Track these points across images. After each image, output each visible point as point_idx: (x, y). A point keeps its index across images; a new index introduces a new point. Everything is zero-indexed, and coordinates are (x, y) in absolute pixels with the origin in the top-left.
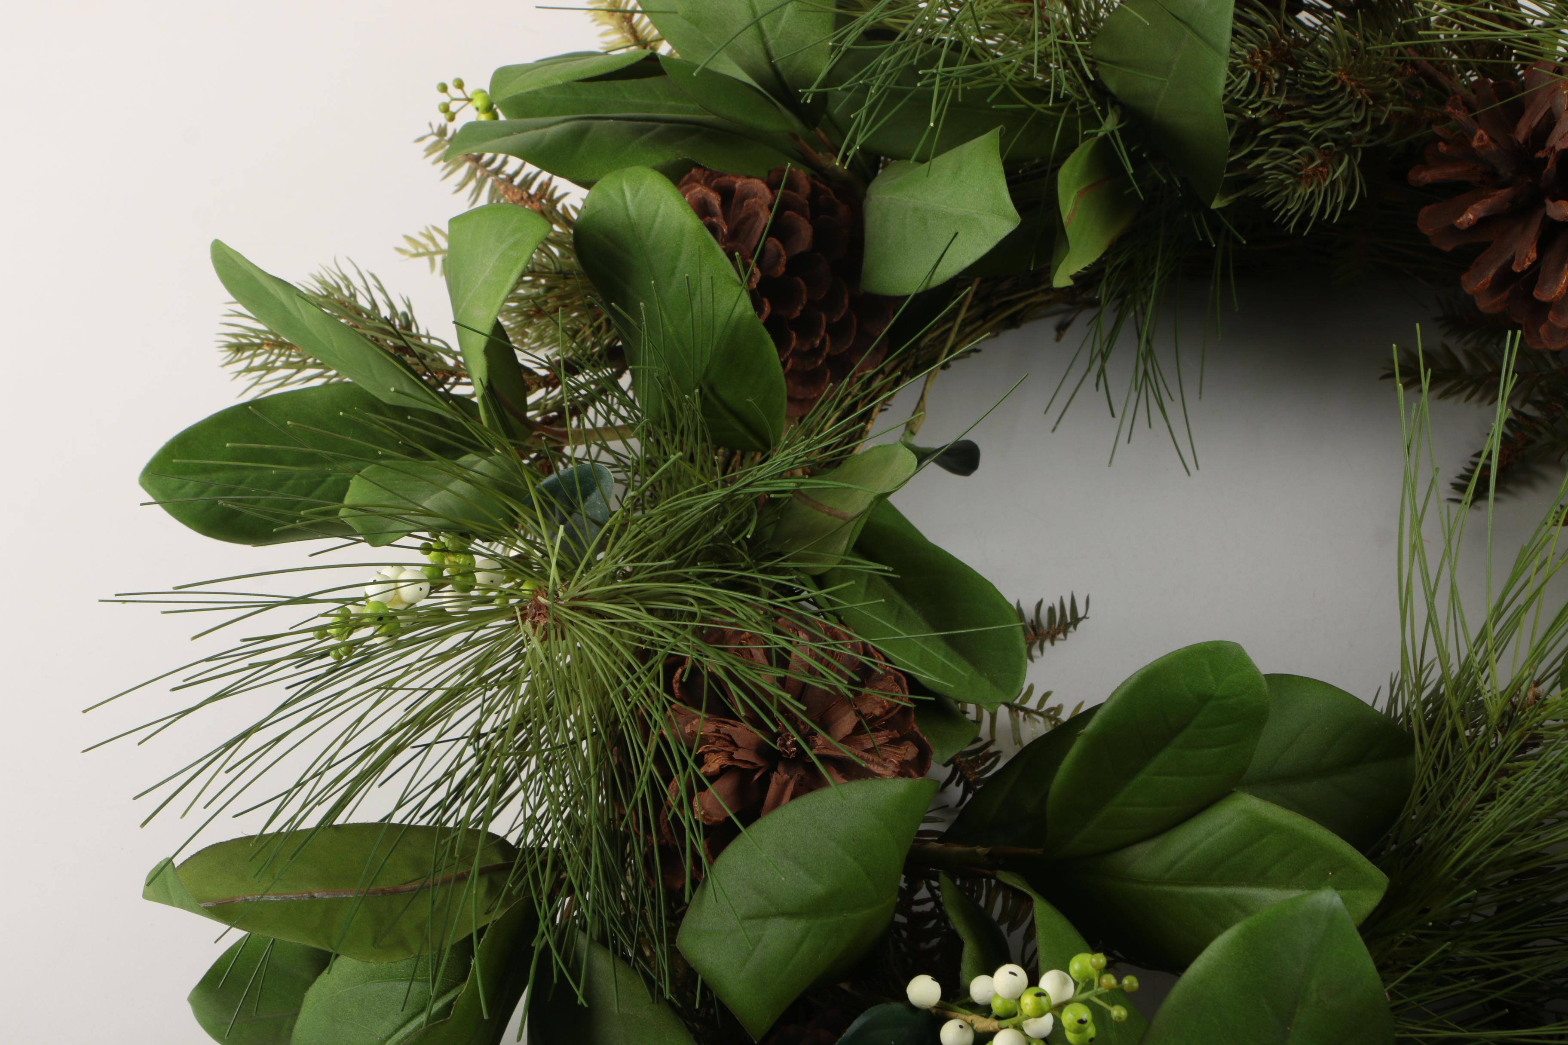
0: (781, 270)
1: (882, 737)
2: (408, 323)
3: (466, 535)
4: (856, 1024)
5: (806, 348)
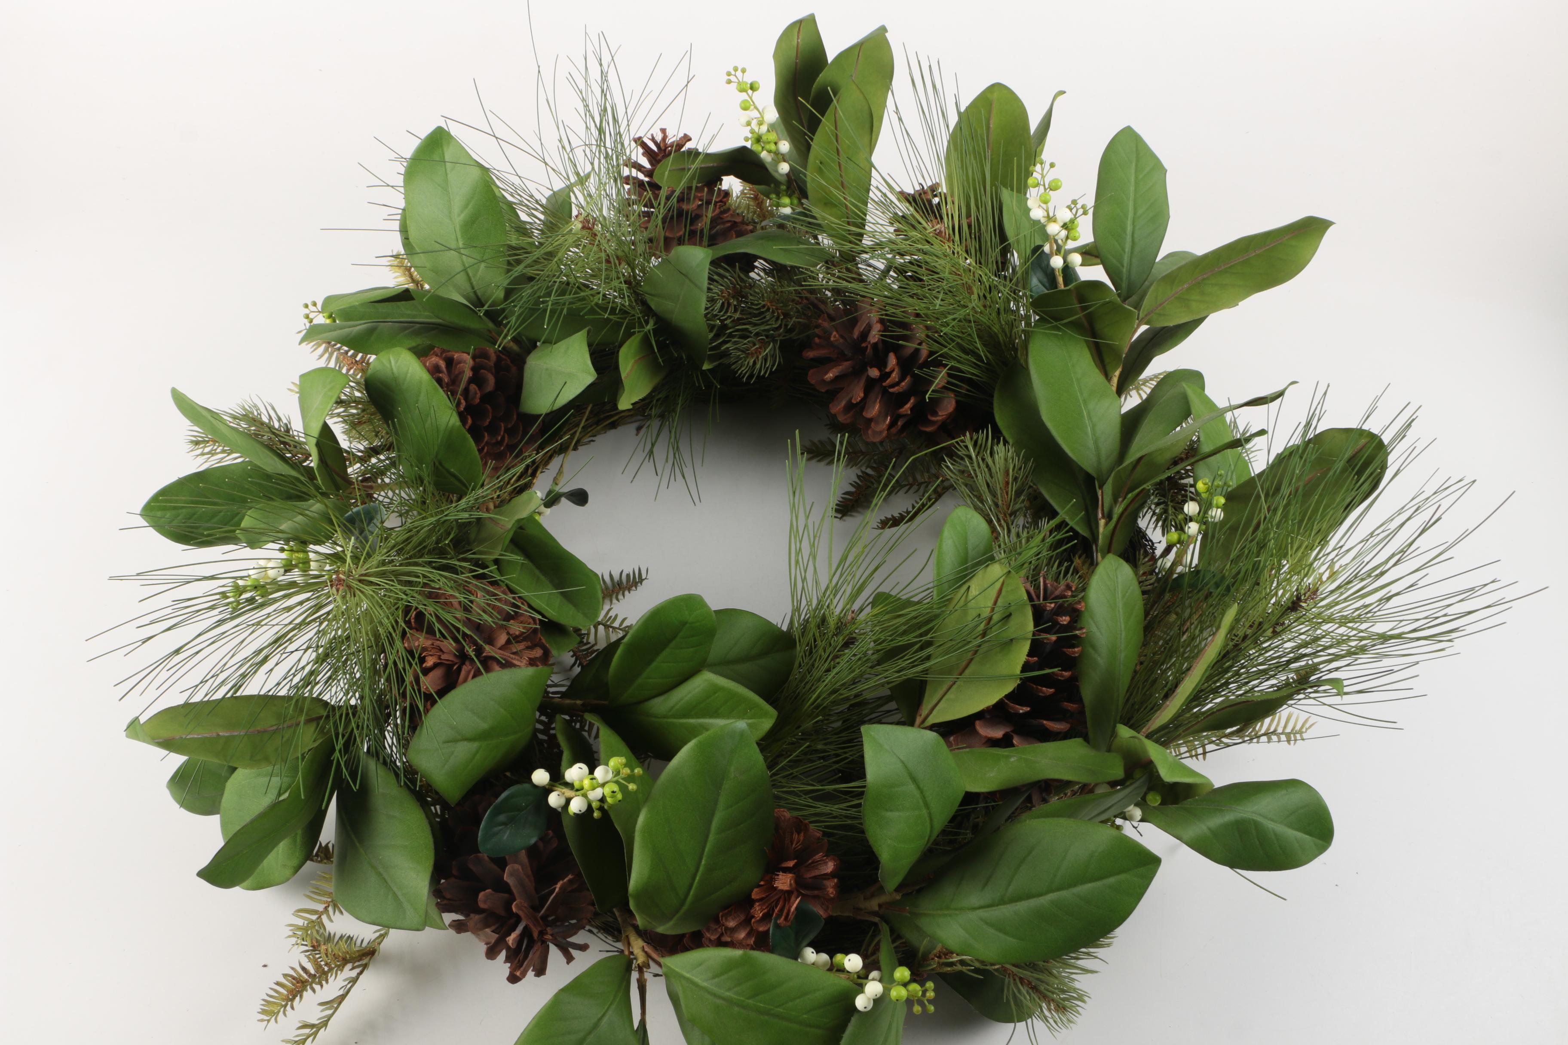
0: (477, 401)
1: (521, 646)
2: (288, 430)
3: (305, 543)
4: (504, 795)
5: (494, 441)
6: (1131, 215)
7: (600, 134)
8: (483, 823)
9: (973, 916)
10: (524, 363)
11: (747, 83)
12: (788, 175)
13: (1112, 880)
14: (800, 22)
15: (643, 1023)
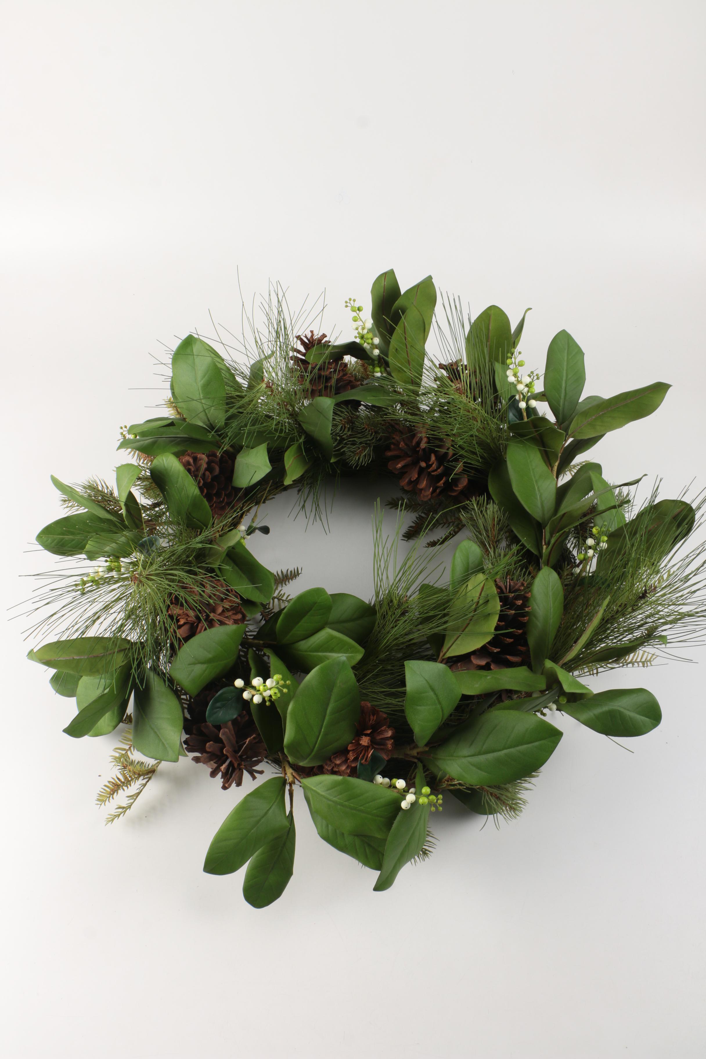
0: (209, 480)
1: (230, 613)
2: (112, 494)
3: (118, 558)
4: (219, 693)
5: (219, 501)
6: (564, 378)
7: (277, 335)
8: (209, 707)
9: (465, 760)
10: (235, 458)
11: (356, 307)
12: (379, 356)
13: (537, 744)
14: (385, 274)
15: (291, 812)
